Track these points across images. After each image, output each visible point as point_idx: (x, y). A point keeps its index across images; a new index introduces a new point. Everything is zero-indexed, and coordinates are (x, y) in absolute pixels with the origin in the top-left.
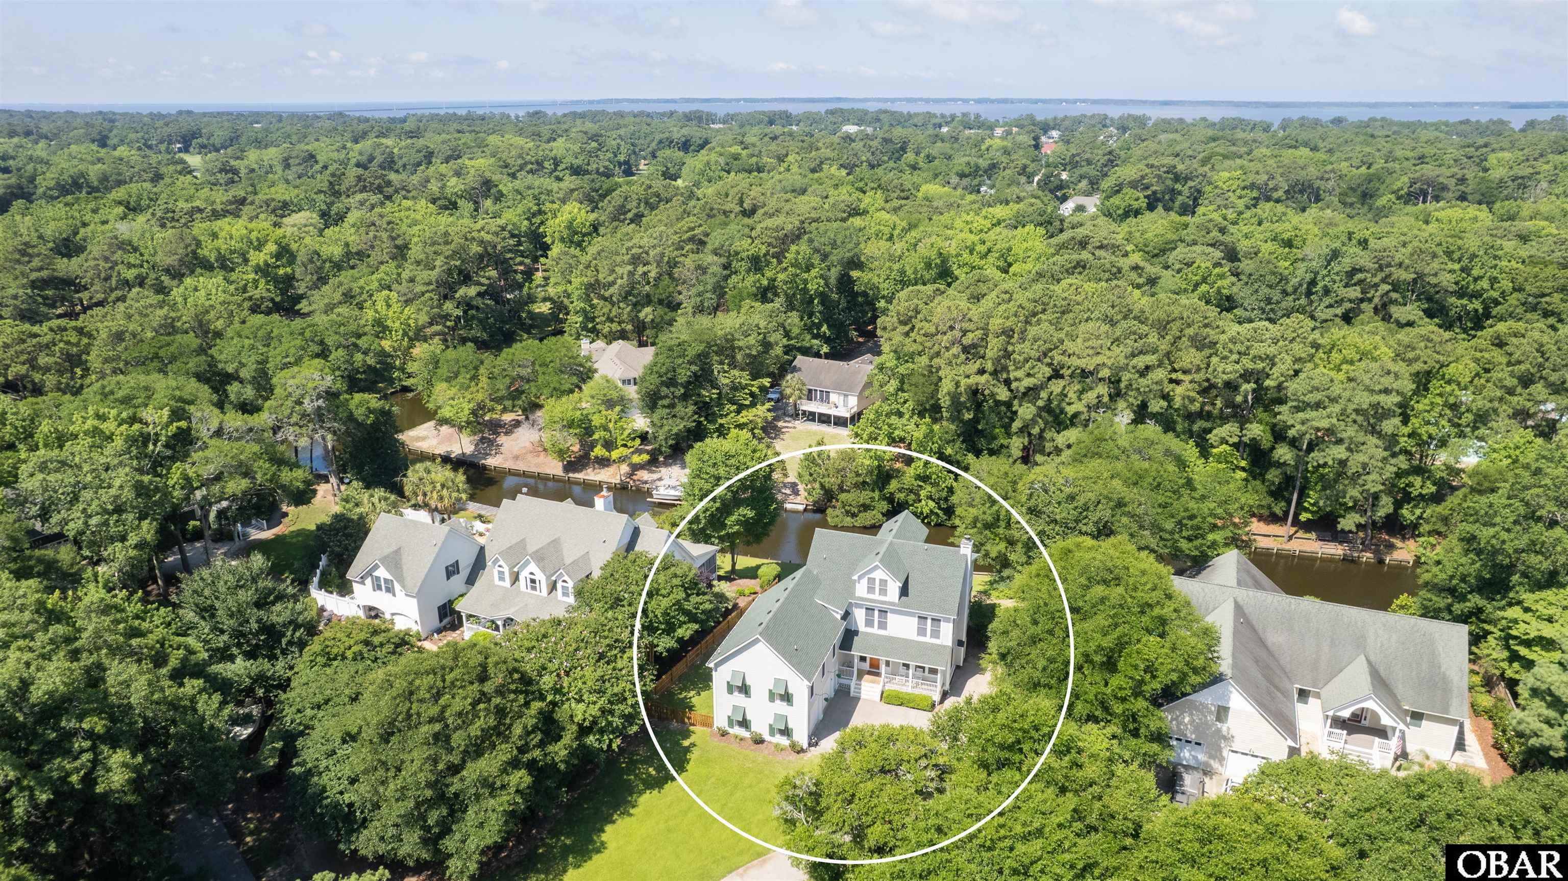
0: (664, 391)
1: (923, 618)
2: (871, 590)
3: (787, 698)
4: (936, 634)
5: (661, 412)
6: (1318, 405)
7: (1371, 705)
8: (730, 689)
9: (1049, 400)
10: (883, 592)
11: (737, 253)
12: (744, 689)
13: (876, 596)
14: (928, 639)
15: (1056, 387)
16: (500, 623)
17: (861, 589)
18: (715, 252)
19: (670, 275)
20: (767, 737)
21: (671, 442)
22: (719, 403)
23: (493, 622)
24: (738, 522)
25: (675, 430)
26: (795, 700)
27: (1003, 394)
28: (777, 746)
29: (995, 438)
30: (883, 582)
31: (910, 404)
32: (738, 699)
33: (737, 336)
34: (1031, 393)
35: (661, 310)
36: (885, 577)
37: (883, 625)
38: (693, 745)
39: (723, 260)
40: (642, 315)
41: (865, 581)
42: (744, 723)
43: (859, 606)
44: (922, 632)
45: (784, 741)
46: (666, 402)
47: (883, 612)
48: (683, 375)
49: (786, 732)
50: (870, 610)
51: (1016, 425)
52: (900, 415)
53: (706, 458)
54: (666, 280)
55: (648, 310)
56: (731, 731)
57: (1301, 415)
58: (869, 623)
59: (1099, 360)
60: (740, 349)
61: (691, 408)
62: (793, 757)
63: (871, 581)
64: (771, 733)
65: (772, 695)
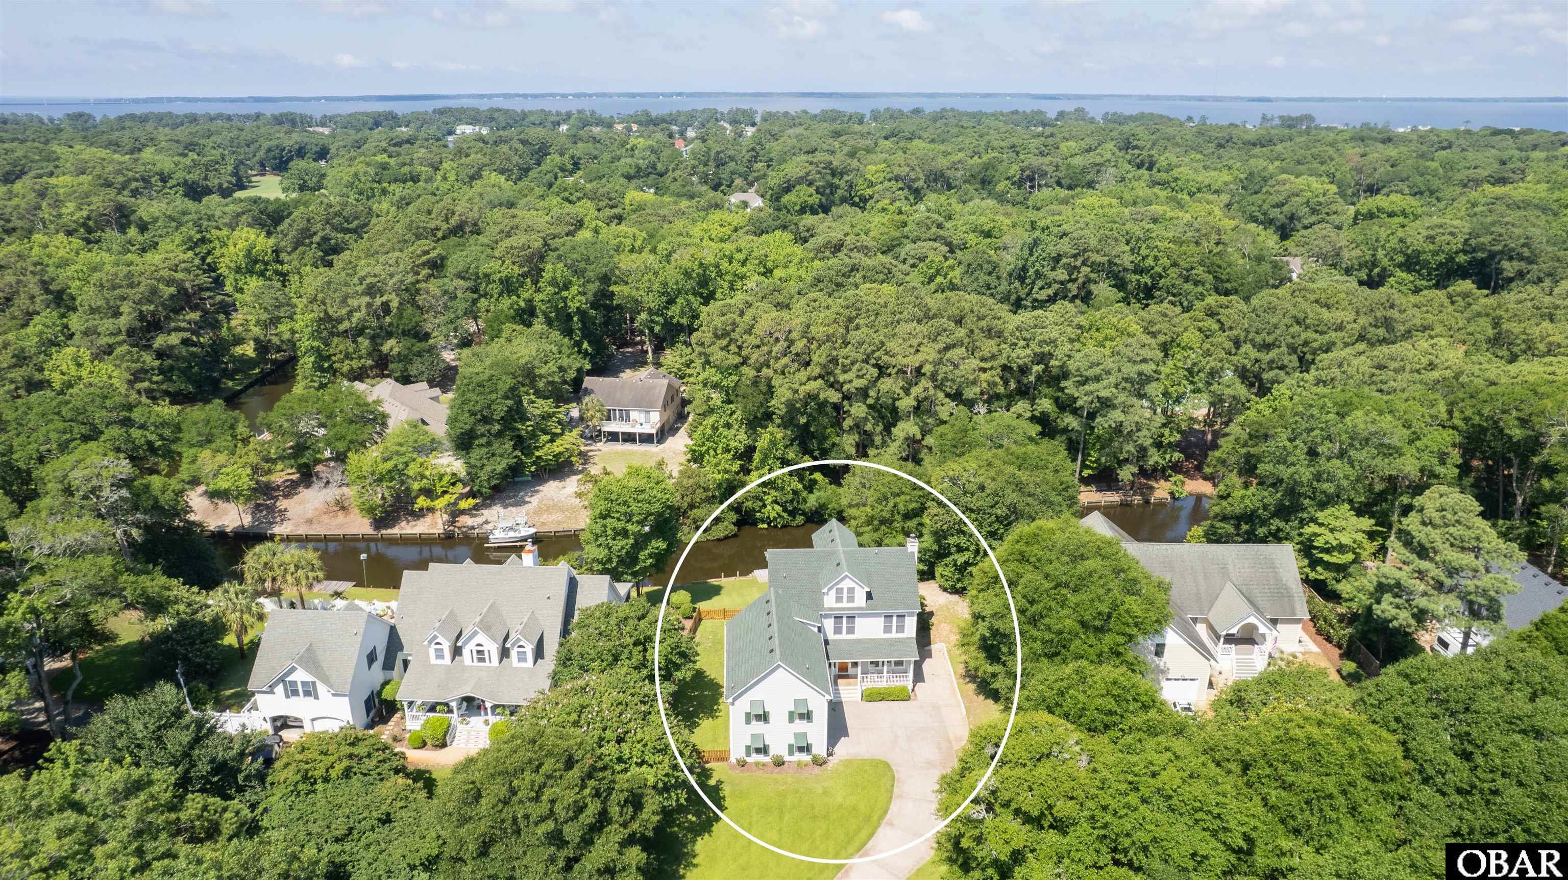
0: (481, 429)
1: (888, 617)
2: (839, 599)
3: (807, 716)
4: (900, 629)
5: (476, 453)
6: (1097, 379)
7: (1252, 620)
8: (748, 718)
9: (878, 399)
10: (851, 599)
11: (487, 276)
12: (764, 717)
13: (845, 604)
14: (894, 635)
15: (886, 384)
17: (829, 601)
18: (460, 276)
19: (414, 303)
20: (787, 758)
21: (494, 482)
22: (533, 436)
23: (447, 704)
24: (650, 556)
25: (499, 469)
26: (815, 717)
27: (834, 396)
28: (799, 763)
29: (825, 438)
30: (851, 590)
31: (738, 415)
32: (758, 727)
33: (536, 363)
34: (863, 393)
35: (408, 342)
36: (852, 585)
37: (851, 630)
38: (720, 782)
39: (468, 284)
40: (385, 348)
41: (833, 593)
42: (764, 750)
43: (827, 616)
44: (887, 629)
45: (805, 757)
46: (483, 440)
47: (851, 618)
48: (500, 410)
49: (806, 749)
50: (838, 618)
52: (728, 426)
53: (613, 497)
54: (410, 310)
55: (391, 342)
56: (749, 760)
57: (1087, 387)
58: (838, 630)
59: (920, 357)
60: (541, 376)
61: (509, 445)
62: (817, 770)
63: (840, 591)
64: (791, 753)
65: (791, 717)
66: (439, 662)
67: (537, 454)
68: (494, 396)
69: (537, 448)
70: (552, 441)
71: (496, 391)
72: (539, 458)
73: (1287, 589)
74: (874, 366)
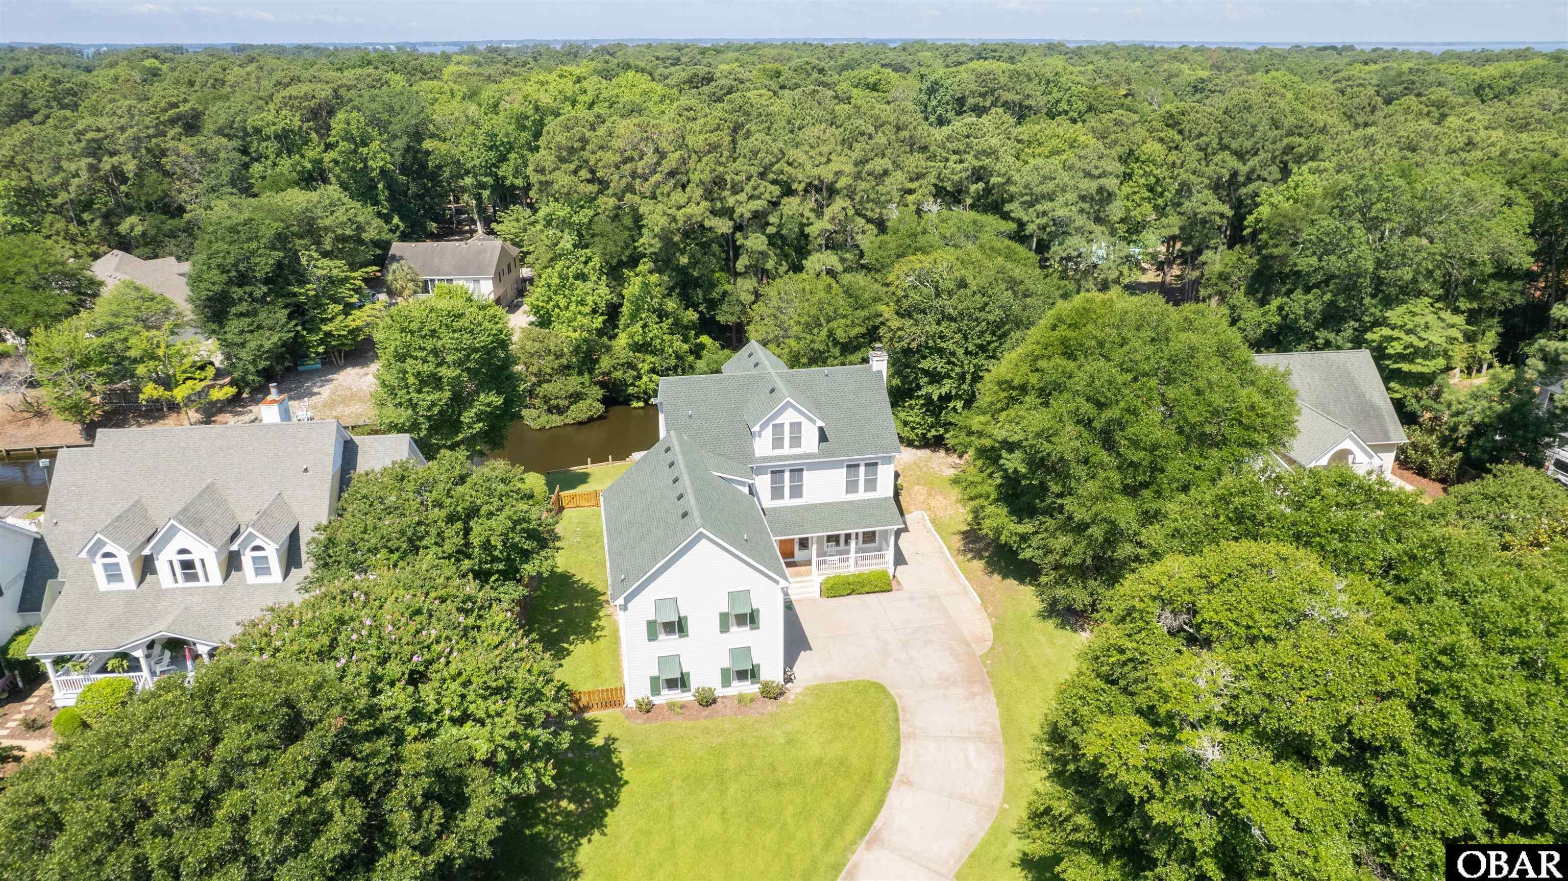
0: (237, 292)
1: (852, 467)
2: (778, 442)
3: (750, 619)
4: (871, 484)
5: (234, 326)
7: (1347, 444)
8: (652, 630)
9: (781, 226)
10: (796, 441)
11: (258, 131)
12: (678, 627)
13: (786, 450)
14: (862, 495)
15: (791, 205)
16: (139, 654)
17: (763, 446)
18: (220, 132)
19: (159, 167)
20: (720, 692)
21: (263, 364)
22: (317, 302)
23: (124, 655)
25: (268, 345)
26: (763, 619)
27: (723, 226)
28: (741, 699)
29: (713, 285)
30: (796, 427)
31: (596, 261)
32: (669, 644)
33: (319, 212)
34: (759, 219)
35: (154, 219)
36: (798, 418)
37: (797, 492)
38: (610, 740)
39: (236, 143)
40: (123, 228)
41: (769, 430)
42: (680, 682)
43: (759, 471)
44: (852, 486)
45: (749, 688)
46: (243, 307)
47: (797, 472)
48: (265, 263)
49: (749, 674)
50: (777, 473)
51: (742, 263)
52: (582, 277)
54: (153, 176)
55: (133, 219)
56: (656, 700)
58: (777, 493)
59: (834, 167)
60: (326, 229)
61: (282, 315)
62: (771, 706)
63: (779, 428)
64: (726, 683)
65: (725, 623)
66: (116, 586)
67: (325, 328)
68: (254, 245)
69: (324, 321)
70: (347, 314)
71: (257, 238)
72: (328, 334)
73: (1372, 405)
74: (774, 182)
